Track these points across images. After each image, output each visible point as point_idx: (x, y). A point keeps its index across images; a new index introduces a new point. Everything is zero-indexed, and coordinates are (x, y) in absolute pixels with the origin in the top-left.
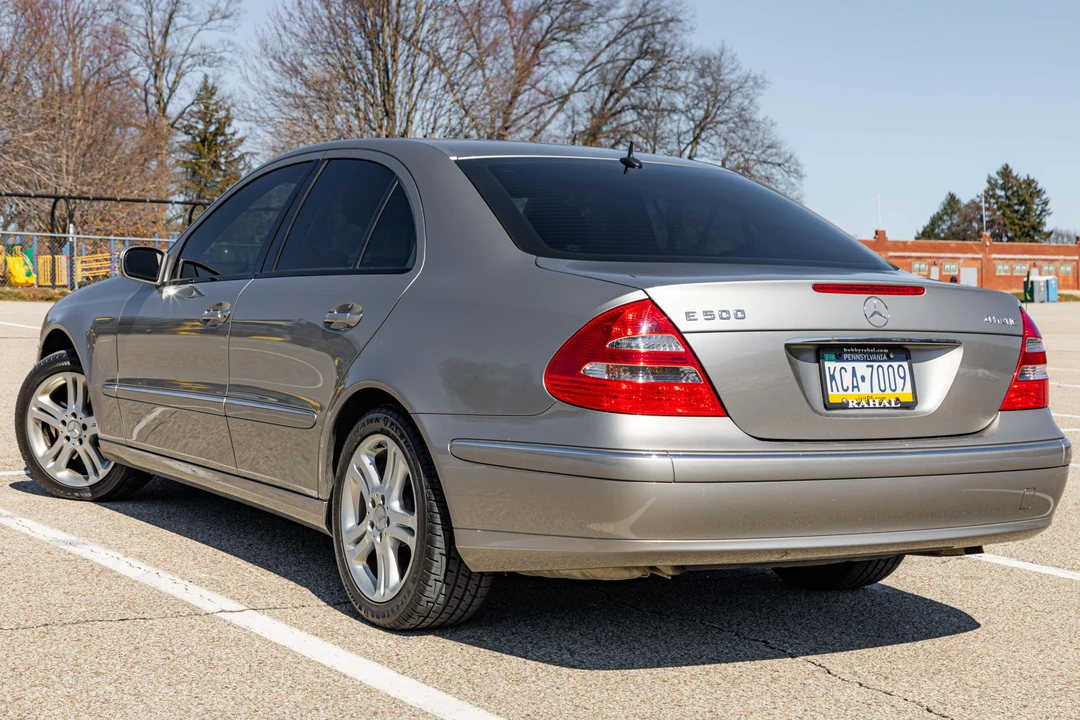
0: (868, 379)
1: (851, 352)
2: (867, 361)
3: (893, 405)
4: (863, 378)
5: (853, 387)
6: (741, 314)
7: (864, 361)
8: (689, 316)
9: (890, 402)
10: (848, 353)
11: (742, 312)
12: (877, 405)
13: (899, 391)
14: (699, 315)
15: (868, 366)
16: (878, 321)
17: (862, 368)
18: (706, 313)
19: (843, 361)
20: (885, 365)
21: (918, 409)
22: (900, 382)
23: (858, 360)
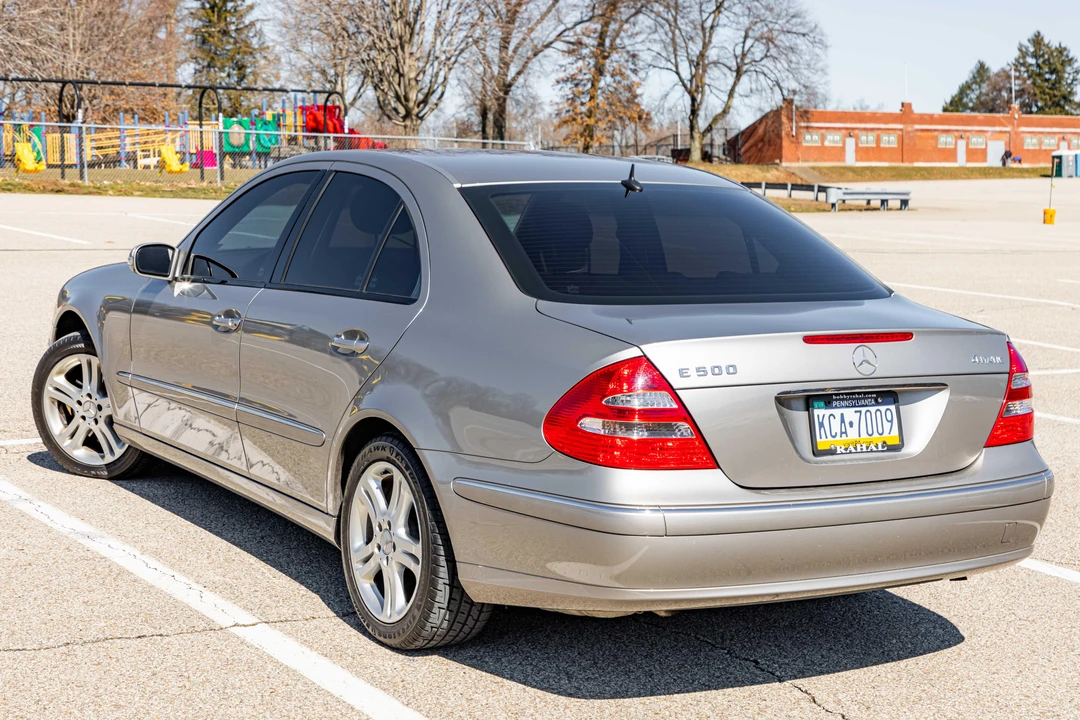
0: (856, 425)
1: (840, 399)
2: (855, 406)
3: (880, 449)
4: (851, 424)
5: (842, 433)
6: (732, 369)
7: (852, 406)
8: (683, 373)
9: (877, 446)
10: (836, 400)
11: (733, 366)
12: (865, 450)
13: (886, 434)
14: (692, 372)
15: (856, 412)
16: (866, 370)
17: (850, 414)
18: (698, 370)
19: (832, 408)
20: (873, 409)
21: (905, 451)
22: (887, 426)
23: (847, 407)
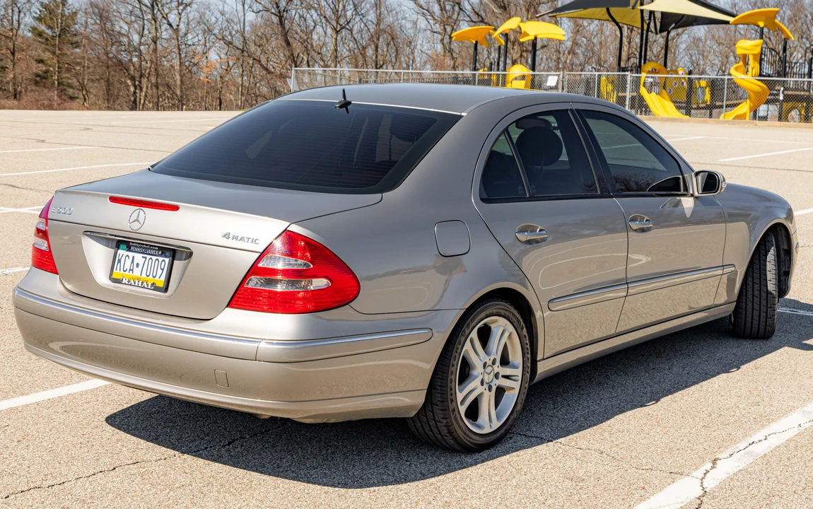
0: (140, 266)
1: (136, 246)
2: (144, 253)
3: (149, 287)
4: (138, 265)
5: (130, 270)
7: (142, 253)
9: (148, 285)
10: (133, 246)
12: (140, 285)
15: (143, 257)
16: (136, 226)
17: (139, 258)
22: (159, 271)
23: (138, 252)
